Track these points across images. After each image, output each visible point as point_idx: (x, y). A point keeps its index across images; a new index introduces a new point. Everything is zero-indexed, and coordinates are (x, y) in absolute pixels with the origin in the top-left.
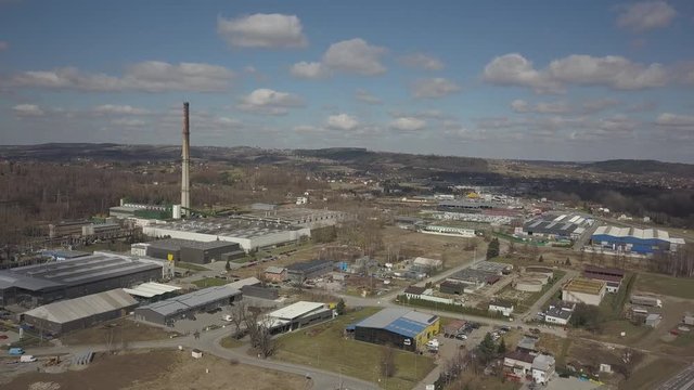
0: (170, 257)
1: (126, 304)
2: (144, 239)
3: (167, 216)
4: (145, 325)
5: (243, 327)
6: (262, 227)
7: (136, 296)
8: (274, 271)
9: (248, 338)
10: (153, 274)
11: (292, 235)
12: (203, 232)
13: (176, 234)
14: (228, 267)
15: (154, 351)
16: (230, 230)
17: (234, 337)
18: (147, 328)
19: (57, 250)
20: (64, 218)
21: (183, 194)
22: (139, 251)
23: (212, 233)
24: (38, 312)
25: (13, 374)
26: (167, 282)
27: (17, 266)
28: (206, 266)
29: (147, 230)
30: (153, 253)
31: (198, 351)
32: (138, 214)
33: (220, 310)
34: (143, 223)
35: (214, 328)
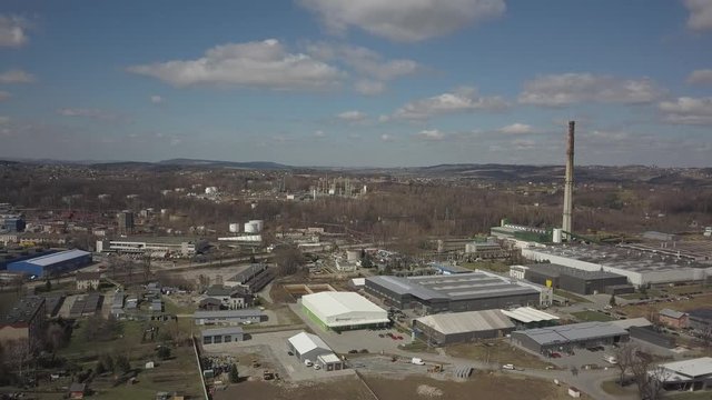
0: (549, 283)
1: (504, 325)
2: (523, 261)
3: (546, 239)
4: (521, 351)
5: (629, 373)
6: (657, 259)
7: (513, 319)
8: (671, 315)
9: (634, 387)
10: (530, 299)
11: (696, 274)
12: (585, 259)
13: (555, 260)
14: (612, 302)
15: (528, 379)
16: (616, 260)
17: (618, 382)
18: (523, 354)
19: (444, 264)
20: (451, 234)
21: (565, 217)
22: (518, 272)
23: (596, 262)
24: (428, 320)
25: (406, 373)
26: (544, 309)
27: (411, 275)
28: (587, 297)
29: (526, 253)
30: (531, 277)
31: (575, 390)
32: (518, 235)
33: (602, 348)
34: (522, 245)
35: (594, 367)
